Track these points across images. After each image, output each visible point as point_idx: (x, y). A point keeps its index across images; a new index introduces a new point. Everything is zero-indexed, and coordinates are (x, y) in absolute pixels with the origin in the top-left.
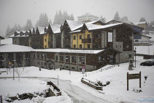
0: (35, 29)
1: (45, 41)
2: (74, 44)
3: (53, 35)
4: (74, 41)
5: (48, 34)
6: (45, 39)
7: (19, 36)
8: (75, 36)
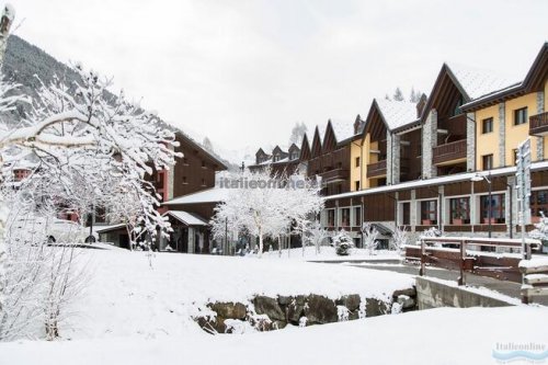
0: (320, 132)
1: (358, 165)
2: (482, 151)
3: (389, 138)
4: (482, 139)
5: (368, 137)
6: (358, 159)
7: (270, 162)
8: (491, 119)
